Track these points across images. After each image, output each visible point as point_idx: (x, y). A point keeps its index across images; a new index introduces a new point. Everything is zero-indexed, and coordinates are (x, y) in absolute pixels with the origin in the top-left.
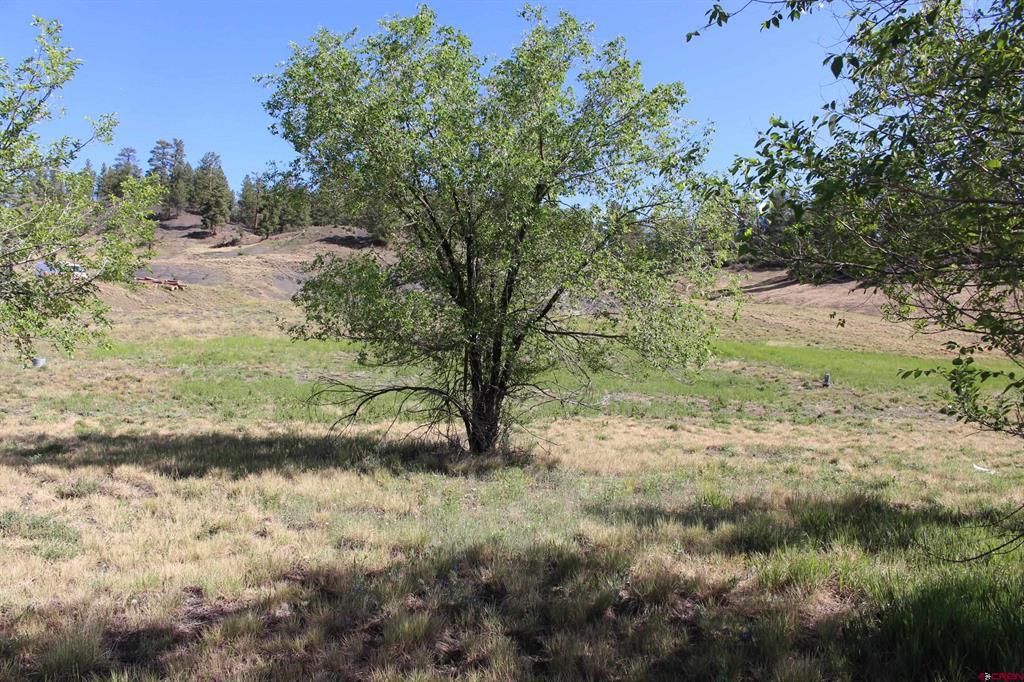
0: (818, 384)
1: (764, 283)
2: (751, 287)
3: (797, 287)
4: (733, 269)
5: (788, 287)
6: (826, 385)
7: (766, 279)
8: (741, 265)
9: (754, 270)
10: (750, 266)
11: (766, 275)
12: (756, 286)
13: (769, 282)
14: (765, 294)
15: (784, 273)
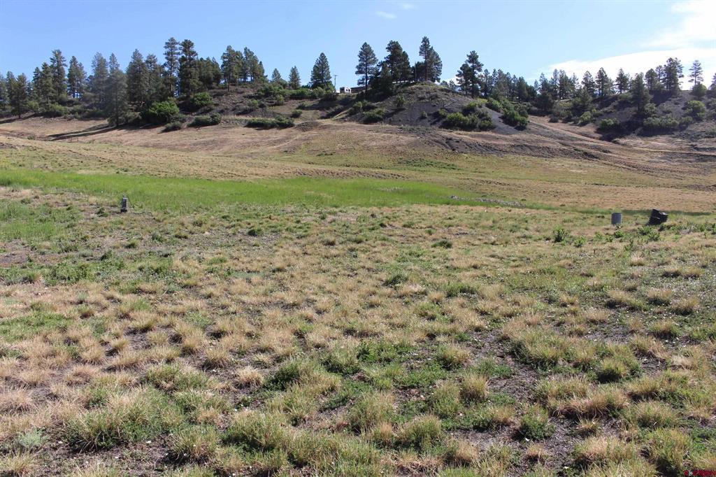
0: (116, 209)
1: (90, 129)
2: (80, 132)
3: (116, 132)
4: (65, 118)
5: (109, 132)
6: (124, 211)
7: (92, 126)
8: (71, 115)
9: (81, 119)
10: (79, 116)
11: (91, 124)
12: (83, 131)
13: (94, 128)
14: (90, 138)
15: (106, 122)
